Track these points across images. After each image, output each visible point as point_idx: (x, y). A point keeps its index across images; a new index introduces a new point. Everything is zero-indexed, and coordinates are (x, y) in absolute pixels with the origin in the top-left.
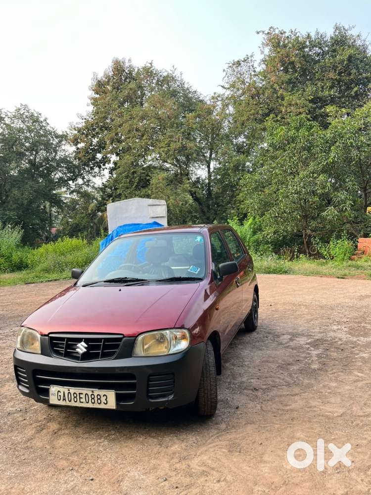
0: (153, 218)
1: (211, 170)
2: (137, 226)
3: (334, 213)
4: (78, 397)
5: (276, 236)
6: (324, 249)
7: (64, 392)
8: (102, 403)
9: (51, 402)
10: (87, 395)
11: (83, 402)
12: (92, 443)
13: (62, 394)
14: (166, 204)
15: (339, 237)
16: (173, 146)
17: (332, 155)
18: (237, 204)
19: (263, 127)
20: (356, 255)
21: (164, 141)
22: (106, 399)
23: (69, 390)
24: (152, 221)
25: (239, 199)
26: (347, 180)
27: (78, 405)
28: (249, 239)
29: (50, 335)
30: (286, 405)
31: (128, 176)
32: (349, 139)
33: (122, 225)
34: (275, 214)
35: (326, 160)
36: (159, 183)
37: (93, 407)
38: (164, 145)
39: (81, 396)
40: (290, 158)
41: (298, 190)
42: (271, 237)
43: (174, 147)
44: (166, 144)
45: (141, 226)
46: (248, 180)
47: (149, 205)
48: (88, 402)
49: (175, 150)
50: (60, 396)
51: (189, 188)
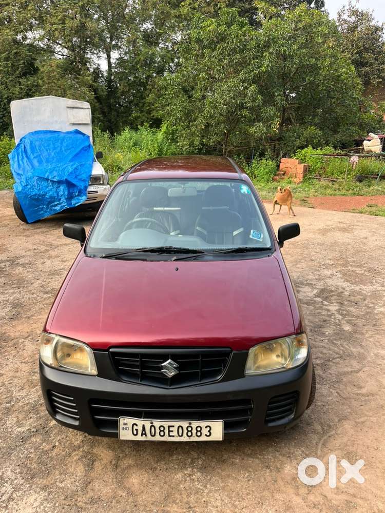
0: (74, 124)
1: (113, 61)
2: (56, 135)
3: (263, 130)
4: (166, 431)
5: (191, 148)
6: (247, 168)
7: (144, 426)
8: (203, 435)
9: (122, 438)
10: (180, 428)
11: (173, 436)
12: (179, 476)
13: (140, 429)
14: (90, 107)
15: (262, 155)
16: (69, 23)
17: (266, 63)
18: (146, 107)
19: (178, 14)
20: (278, 175)
21: (57, 16)
22: (209, 431)
23: (152, 423)
24: (73, 128)
25: (148, 101)
26: (276, 94)
27: (166, 440)
28: (167, 151)
29: (110, 350)
30: (361, 388)
31: (9, 57)
32: (283, 46)
33: (33, 131)
34: (202, 126)
35: (259, 68)
36: (53, 71)
37: (189, 440)
38: (56, 21)
39: (171, 429)
40: (220, 60)
41: (228, 101)
42: (186, 149)
43: (71, 25)
44: (59, 20)
45: (62, 135)
46: (169, 81)
47: (68, 107)
48: (182, 435)
49: (72, 30)
50: (137, 430)
51: (91, 82)
